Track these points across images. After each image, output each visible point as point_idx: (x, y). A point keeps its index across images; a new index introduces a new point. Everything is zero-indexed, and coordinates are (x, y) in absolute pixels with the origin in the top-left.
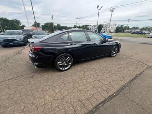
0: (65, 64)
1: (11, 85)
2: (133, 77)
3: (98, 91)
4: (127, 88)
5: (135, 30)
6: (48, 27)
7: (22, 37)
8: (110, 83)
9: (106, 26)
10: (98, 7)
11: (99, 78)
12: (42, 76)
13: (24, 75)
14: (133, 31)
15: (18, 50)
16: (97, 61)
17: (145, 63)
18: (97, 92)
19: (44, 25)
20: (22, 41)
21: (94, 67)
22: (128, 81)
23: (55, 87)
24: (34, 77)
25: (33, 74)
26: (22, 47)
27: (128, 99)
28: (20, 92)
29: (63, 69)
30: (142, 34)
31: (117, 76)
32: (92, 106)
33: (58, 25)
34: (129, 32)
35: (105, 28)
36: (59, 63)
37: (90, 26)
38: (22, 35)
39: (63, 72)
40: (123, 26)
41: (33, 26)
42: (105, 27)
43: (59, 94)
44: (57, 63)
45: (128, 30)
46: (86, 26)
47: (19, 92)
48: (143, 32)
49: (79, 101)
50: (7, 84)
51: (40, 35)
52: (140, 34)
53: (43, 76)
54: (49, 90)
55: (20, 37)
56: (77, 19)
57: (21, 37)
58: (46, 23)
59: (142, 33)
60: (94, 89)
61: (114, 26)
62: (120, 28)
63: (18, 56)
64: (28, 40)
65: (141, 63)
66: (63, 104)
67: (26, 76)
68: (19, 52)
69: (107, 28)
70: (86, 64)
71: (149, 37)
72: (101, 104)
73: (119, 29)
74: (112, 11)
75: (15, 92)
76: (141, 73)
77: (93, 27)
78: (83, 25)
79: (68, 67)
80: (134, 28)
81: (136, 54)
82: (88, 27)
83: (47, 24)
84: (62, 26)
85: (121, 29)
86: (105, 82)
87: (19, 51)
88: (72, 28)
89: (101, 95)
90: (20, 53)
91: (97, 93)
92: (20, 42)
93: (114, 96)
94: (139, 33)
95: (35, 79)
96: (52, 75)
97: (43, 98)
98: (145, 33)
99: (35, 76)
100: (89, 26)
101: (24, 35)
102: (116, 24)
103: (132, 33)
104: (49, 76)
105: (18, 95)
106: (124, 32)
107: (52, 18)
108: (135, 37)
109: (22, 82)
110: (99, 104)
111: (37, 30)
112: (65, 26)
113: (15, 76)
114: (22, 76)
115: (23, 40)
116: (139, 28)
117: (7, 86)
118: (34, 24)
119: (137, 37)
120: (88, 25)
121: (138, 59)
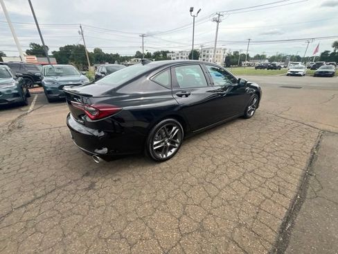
0: (168, 144)
1: (39, 218)
2: (310, 155)
3: (264, 195)
4: (312, 178)
5: (260, 61)
6: (71, 57)
7: (14, 85)
8: (276, 174)
9: (206, 53)
10: (191, 10)
11: (250, 166)
12: (115, 181)
13: (65, 186)
14: (258, 63)
15: (8, 119)
16: (224, 129)
17: (310, 124)
18: (264, 198)
19: (58, 50)
20: (16, 95)
21: (225, 142)
22: (304, 165)
23: (165, 203)
24: (96, 187)
25: (89, 179)
26: (17, 110)
27: (328, 201)
28: (80, 235)
29: (164, 156)
30: (275, 69)
31: (280, 157)
32: (273, 230)
33: (98, 51)
34: (249, 65)
35: (205, 58)
36: (155, 143)
37: (172, 52)
38: (12, 79)
39: (164, 163)
40: (237, 52)
41: (28, 53)
42: (204, 55)
43: (184, 218)
44: (152, 143)
45: (247, 62)
46: (165, 53)
47: (75, 235)
48: (277, 65)
49: (240, 225)
50: (25, 218)
51: (61, 76)
52: (272, 68)
53: (119, 179)
54: (155, 215)
55: (7, 84)
56: (143, 36)
57: (10, 84)
58: (63, 46)
59: (274, 67)
60: (253, 192)
61: (222, 53)
62: (233, 57)
63: (17, 136)
64: (30, 90)
65: (305, 126)
66: (208, 242)
67: (71, 187)
68: (16, 124)
69: (207, 57)
70: (205, 137)
71: (288, 75)
72: (287, 222)
73: (231, 60)
74: (218, 22)
75: (64, 236)
76: (317, 146)
77: (180, 56)
78: (156, 51)
79: (173, 150)
80: (258, 57)
81: (285, 108)
82: (168, 55)
83: (68, 48)
84: (107, 55)
85: (235, 60)
86: (265, 173)
87: (13, 122)
88: (131, 58)
89: (275, 202)
90: (19, 128)
91: (264, 200)
92: (8, 96)
93: (301, 201)
94: (269, 68)
95: (102, 192)
96: (141, 173)
97: (153, 237)
98: (279, 68)
99: (98, 185)
100: (171, 54)
101: (18, 76)
102: (225, 49)
103: (257, 68)
104: (134, 177)
105: (78, 244)
106: (240, 65)
107: (81, 33)
108: (265, 75)
109: (70, 206)
110: (284, 225)
111: (50, 64)
112: (114, 53)
113: (40, 192)
114: (60, 188)
115: (17, 91)
116: (267, 57)
117: (30, 225)
118: (29, 49)
119: (269, 74)
120: (168, 52)
121: (296, 119)
